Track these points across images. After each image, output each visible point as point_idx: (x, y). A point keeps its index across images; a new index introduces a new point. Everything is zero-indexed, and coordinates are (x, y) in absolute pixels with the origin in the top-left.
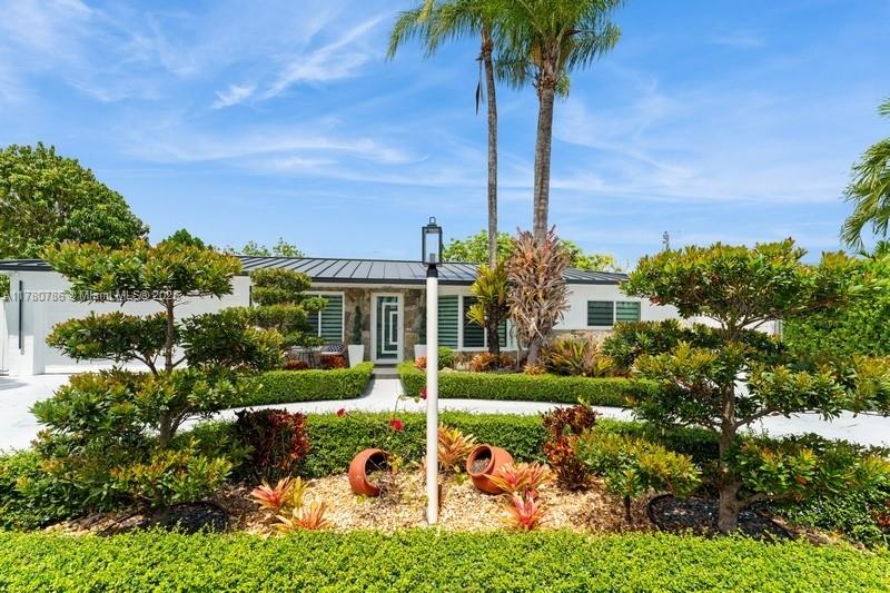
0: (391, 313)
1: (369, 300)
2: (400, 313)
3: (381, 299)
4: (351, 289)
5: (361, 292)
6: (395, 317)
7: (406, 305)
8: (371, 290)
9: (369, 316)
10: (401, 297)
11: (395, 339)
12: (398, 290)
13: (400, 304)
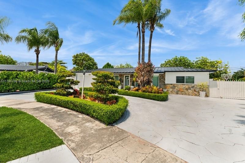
0: (128, 79)
1: (123, 76)
2: (129, 79)
3: (126, 76)
4: (120, 74)
5: (122, 75)
6: (128, 80)
7: (130, 77)
8: (124, 75)
9: (123, 80)
10: (129, 76)
11: (128, 85)
12: (129, 74)
13: (129, 77)
